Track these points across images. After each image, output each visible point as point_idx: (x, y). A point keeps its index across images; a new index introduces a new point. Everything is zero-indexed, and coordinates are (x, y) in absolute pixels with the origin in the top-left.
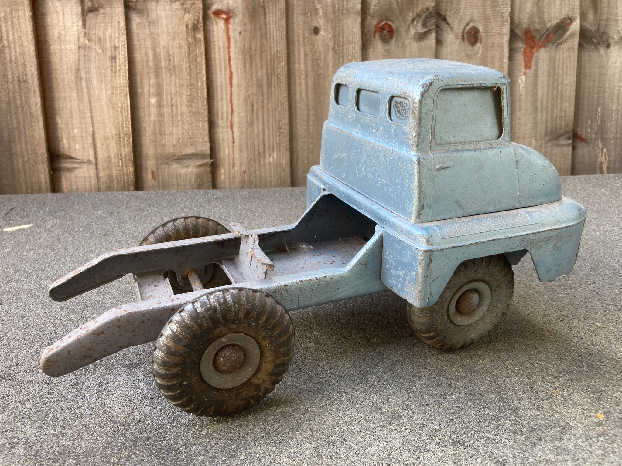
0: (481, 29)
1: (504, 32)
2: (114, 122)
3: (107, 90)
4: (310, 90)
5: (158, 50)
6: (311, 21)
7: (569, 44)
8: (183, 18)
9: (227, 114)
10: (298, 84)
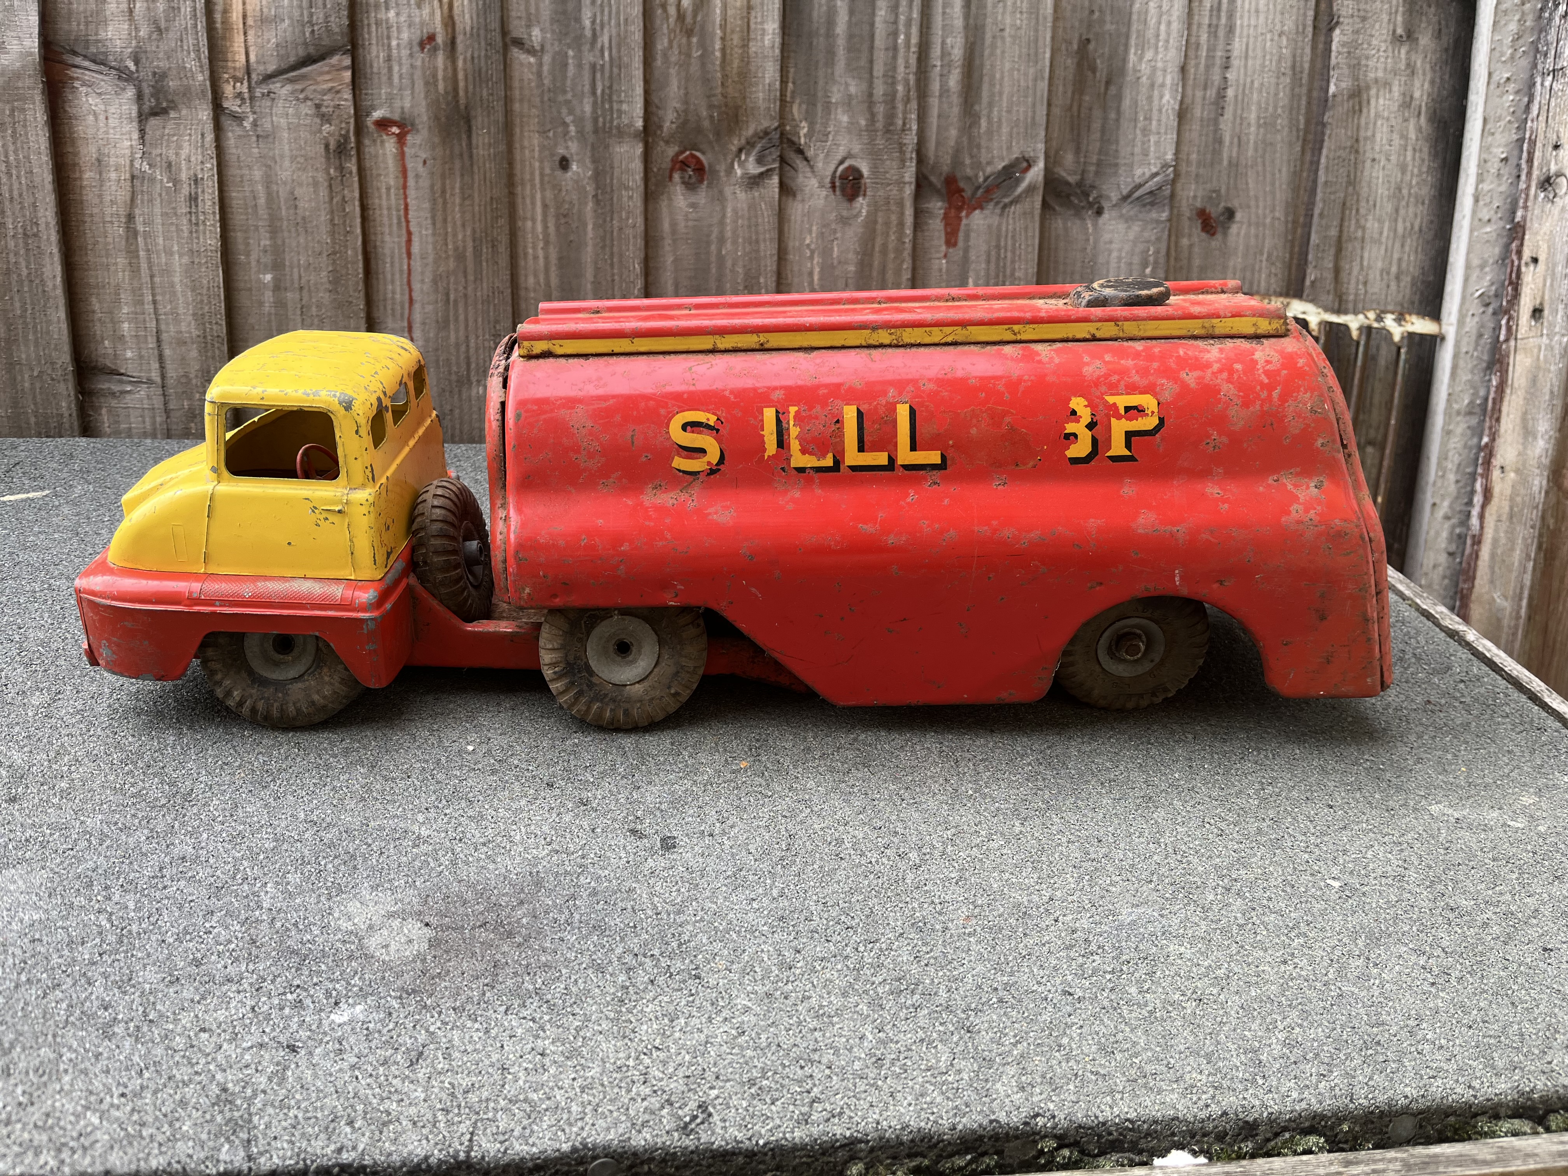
0: (865, 171)
1: (907, 179)
2: (194, 315)
3: (181, 256)
4: (553, 268)
5: (275, 187)
6: (556, 145)
7: (1026, 205)
8: (320, 131)
9: (402, 308)
10: (530, 257)
